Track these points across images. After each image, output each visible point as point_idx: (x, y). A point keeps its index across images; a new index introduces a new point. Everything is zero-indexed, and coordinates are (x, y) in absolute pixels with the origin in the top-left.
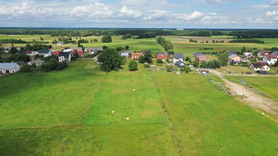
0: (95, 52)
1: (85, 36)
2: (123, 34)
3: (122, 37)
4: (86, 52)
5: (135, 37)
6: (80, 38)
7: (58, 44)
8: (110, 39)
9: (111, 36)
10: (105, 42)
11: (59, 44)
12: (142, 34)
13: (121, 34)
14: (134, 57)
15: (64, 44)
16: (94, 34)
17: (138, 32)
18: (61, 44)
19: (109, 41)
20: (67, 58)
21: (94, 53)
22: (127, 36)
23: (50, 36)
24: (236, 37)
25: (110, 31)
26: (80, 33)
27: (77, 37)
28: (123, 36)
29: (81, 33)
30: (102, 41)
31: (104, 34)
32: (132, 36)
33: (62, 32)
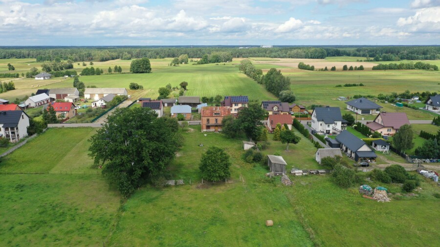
0: (106, 102)
1: (103, 60)
2: (173, 56)
3: (170, 63)
4: (86, 101)
5: (196, 62)
6: (92, 64)
7: (36, 78)
8: (148, 66)
9: (150, 60)
10: (137, 72)
11: (39, 79)
12: (207, 54)
13: (169, 56)
14: (208, 120)
15: (51, 77)
16: (119, 56)
17: (199, 52)
18: (42, 78)
19: (146, 69)
20: (12, 128)
21: (104, 104)
22: (180, 58)
23: (35, 60)
24: (372, 59)
25: (149, 51)
26: (93, 54)
27: (85, 63)
28: (173, 59)
29: (95, 55)
30: (131, 71)
31: (137, 56)
32: (189, 60)
33: (62, 53)
